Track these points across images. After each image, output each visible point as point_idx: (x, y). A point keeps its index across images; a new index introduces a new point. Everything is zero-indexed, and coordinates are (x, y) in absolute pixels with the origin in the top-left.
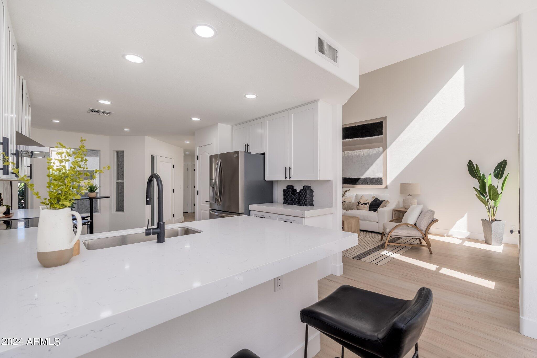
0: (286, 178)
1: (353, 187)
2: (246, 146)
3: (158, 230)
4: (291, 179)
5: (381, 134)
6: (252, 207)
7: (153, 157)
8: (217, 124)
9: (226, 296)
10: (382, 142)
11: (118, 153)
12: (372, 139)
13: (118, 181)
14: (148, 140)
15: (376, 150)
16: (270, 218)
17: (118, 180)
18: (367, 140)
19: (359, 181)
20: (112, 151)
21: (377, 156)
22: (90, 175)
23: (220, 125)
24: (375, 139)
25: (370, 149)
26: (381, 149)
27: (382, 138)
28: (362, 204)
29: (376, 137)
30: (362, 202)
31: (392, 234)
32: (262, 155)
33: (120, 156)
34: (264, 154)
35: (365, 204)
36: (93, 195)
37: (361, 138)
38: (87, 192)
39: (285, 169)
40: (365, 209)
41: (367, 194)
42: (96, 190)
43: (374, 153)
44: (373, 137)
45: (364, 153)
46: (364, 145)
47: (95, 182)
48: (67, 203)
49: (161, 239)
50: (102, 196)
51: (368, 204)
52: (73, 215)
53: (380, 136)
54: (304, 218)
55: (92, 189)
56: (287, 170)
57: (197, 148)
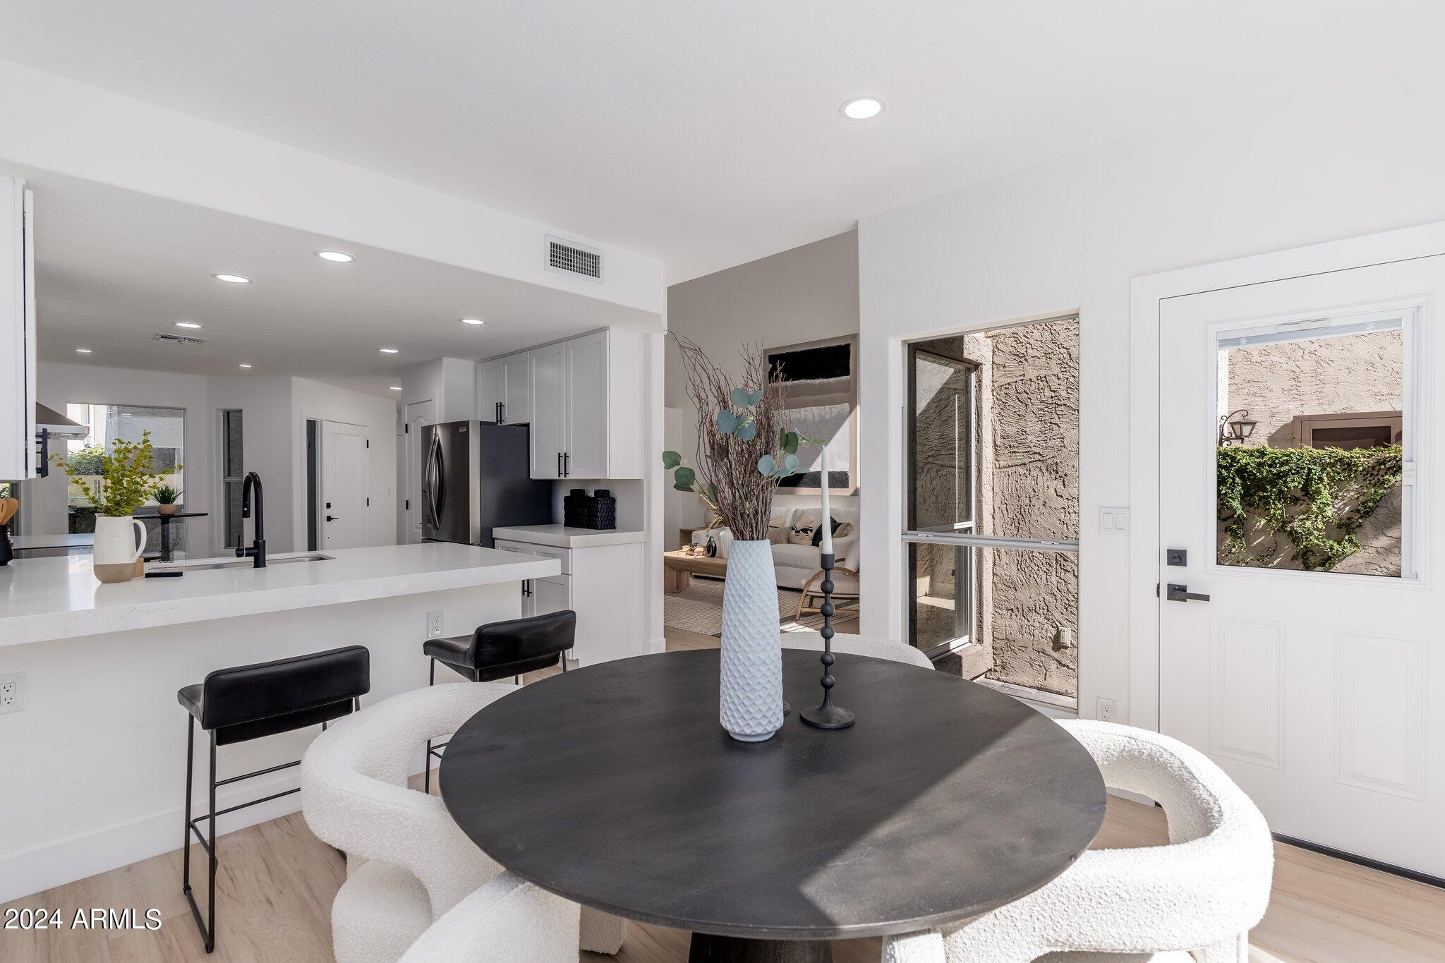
0: (560, 474)
1: (792, 493)
2: (500, 406)
3: (256, 551)
4: (569, 477)
5: (847, 372)
6: (498, 532)
7: (312, 426)
8: (441, 359)
9: (305, 606)
10: (849, 391)
11: (228, 414)
12: (829, 383)
13: (229, 479)
14: (301, 385)
15: (836, 408)
16: (523, 551)
17: (229, 476)
18: (819, 384)
19: (805, 479)
20: (214, 410)
21: (839, 421)
22: (167, 461)
23: (447, 361)
24: (837, 383)
25: (826, 407)
26: (846, 406)
27: (849, 382)
28: (797, 532)
29: (837, 379)
30: (799, 526)
31: (810, 589)
32: (525, 428)
33: (232, 422)
34: (527, 425)
35: (805, 531)
36: (168, 509)
37: (808, 381)
38: (157, 504)
39: (559, 456)
40: (803, 542)
41: (814, 509)
42: (174, 499)
43: (833, 415)
44: (832, 380)
45: (814, 415)
46: (816, 397)
47: (174, 481)
48: (129, 510)
49: (259, 562)
50: (190, 511)
51: (811, 531)
52: (135, 524)
53: (844, 378)
54: (570, 550)
55: (166, 497)
56: (563, 459)
57: (406, 406)
